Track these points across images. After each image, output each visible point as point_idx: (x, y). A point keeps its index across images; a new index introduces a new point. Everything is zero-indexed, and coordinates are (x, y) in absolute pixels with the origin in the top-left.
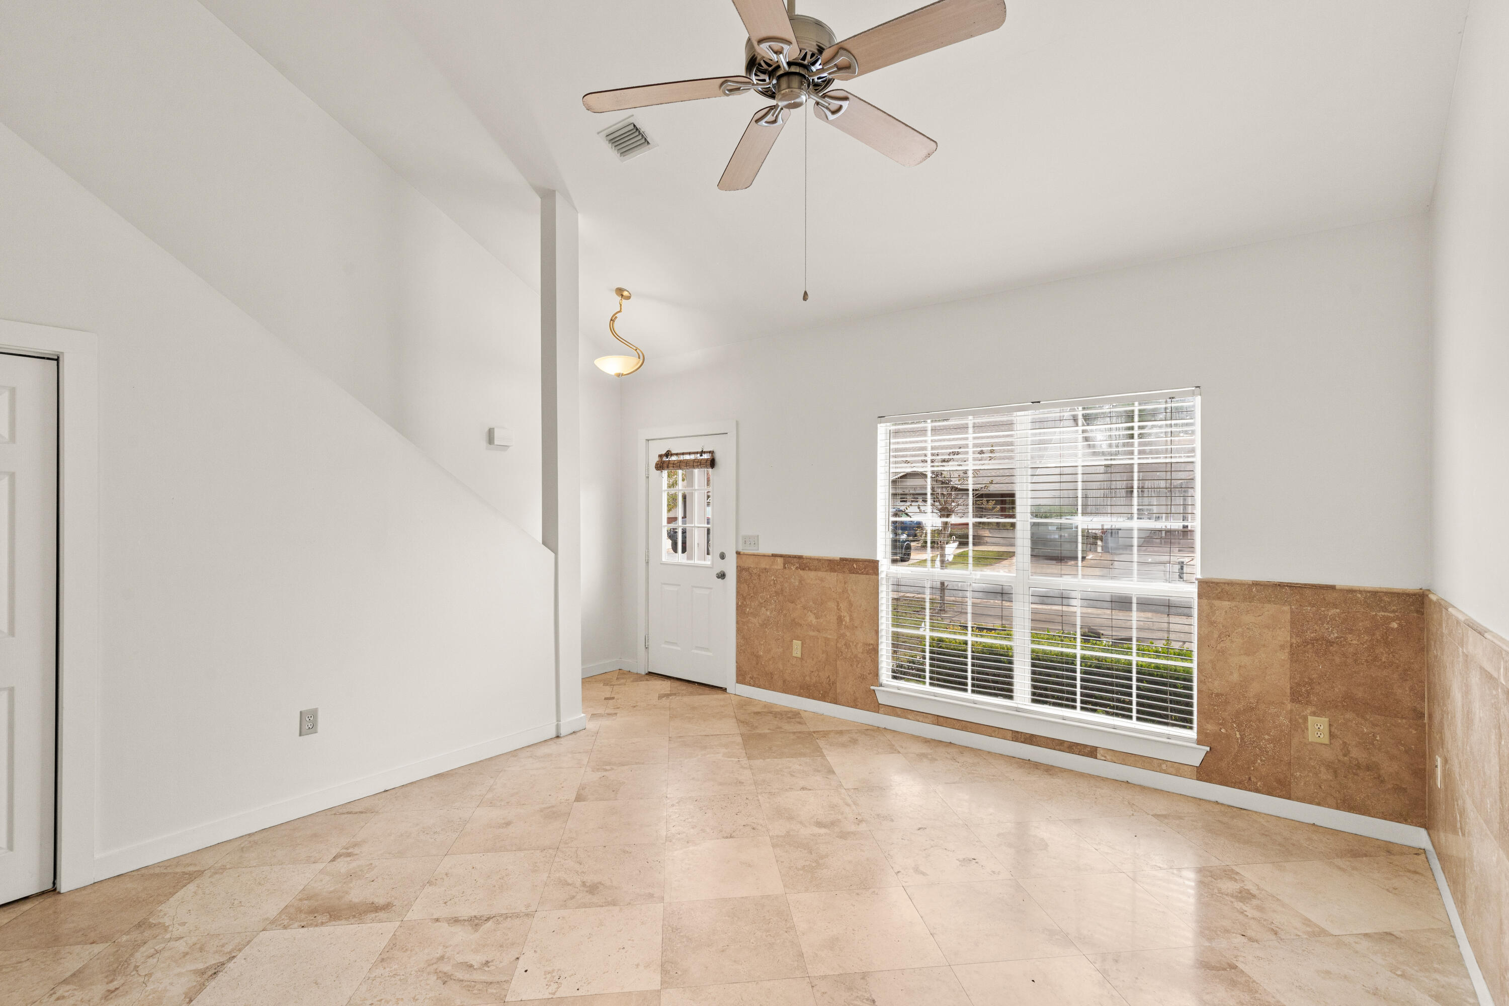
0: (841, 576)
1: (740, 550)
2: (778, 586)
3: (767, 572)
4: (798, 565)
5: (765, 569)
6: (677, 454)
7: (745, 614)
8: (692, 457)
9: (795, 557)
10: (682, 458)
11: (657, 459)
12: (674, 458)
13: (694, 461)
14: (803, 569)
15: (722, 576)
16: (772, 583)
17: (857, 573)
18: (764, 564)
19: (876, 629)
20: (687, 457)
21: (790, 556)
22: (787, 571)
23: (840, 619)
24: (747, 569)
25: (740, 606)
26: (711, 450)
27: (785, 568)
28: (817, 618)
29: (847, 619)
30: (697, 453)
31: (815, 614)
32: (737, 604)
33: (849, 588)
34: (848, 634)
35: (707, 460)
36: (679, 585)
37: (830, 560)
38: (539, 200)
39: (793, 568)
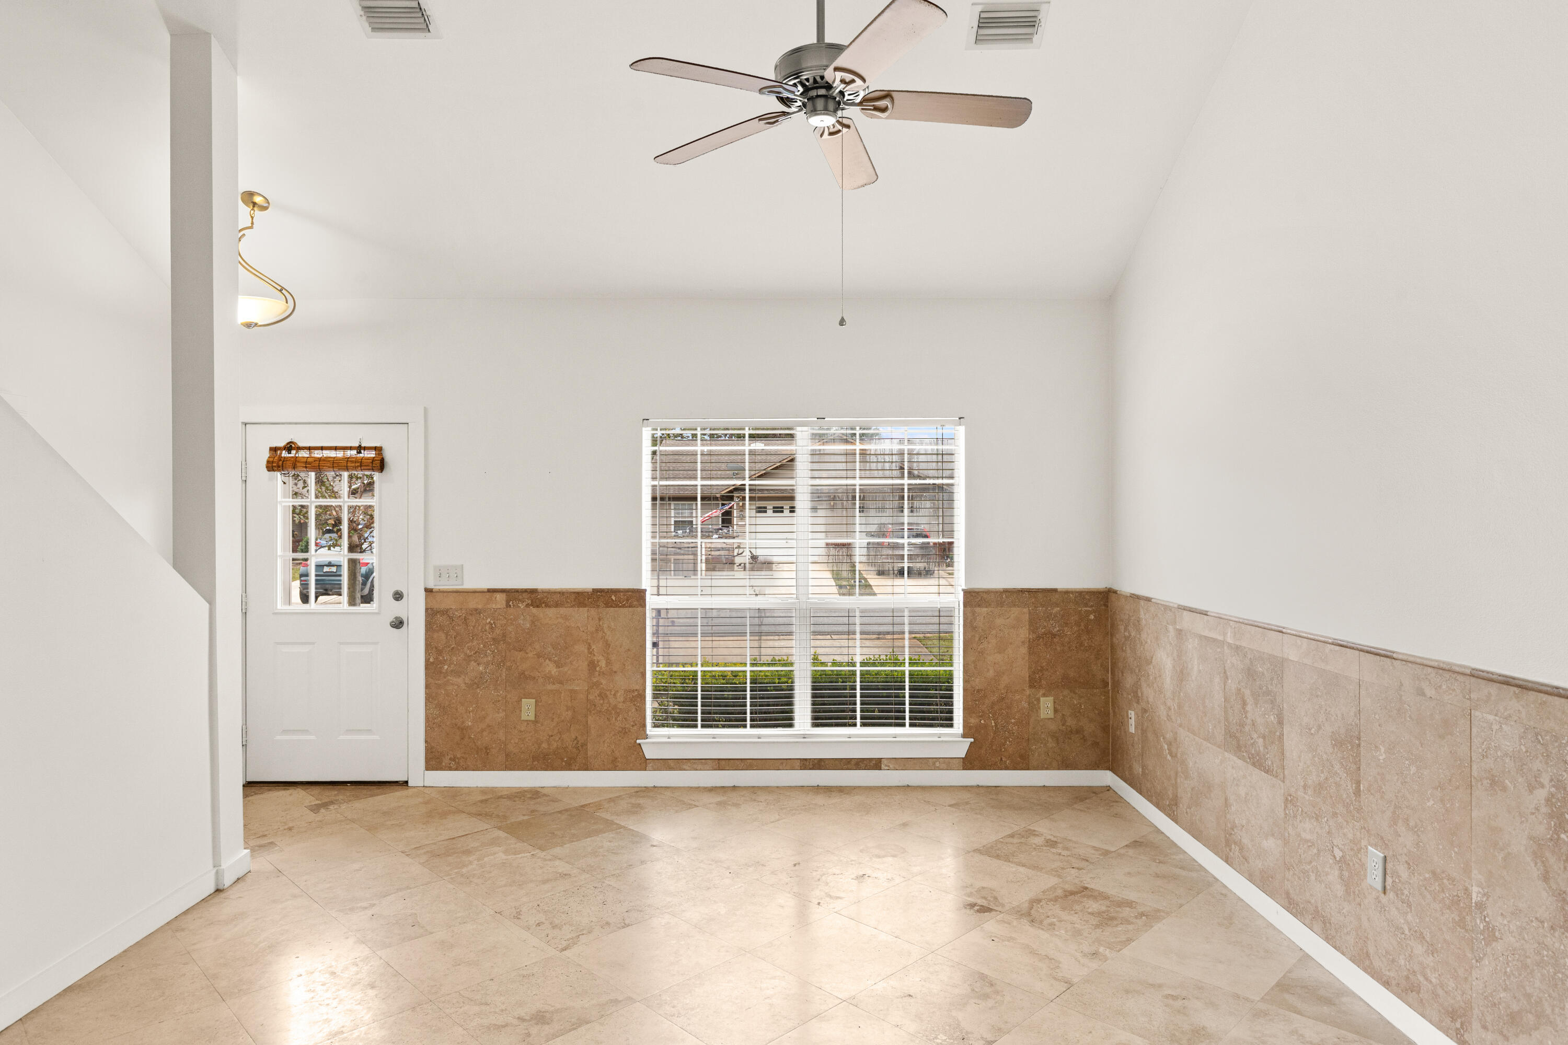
0: (593, 612)
1: (431, 585)
2: (498, 631)
3: (480, 613)
4: (530, 602)
5: (476, 610)
6: (309, 449)
7: (441, 672)
8: (340, 454)
9: (525, 591)
10: (317, 454)
11: (266, 455)
12: (303, 454)
13: (348, 459)
14: (538, 607)
15: (398, 624)
16: (487, 627)
17: (617, 606)
18: (473, 603)
19: (641, 670)
20: (332, 454)
21: (517, 591)
22: (511, 610)
23: (592, 665)
24: (445, 612)
25: (433, 663)
26: (378, 445)
27: (508, 606)
28: (558, 667)
29: (603, 664)
30: (351, 448)
31: (555, 662)
32: (427, 661)
33: (605, 626)
34: (604, 682)
35: (373, 459)
36: (313, 643)
37: (578, 593)
39: (522, 606)
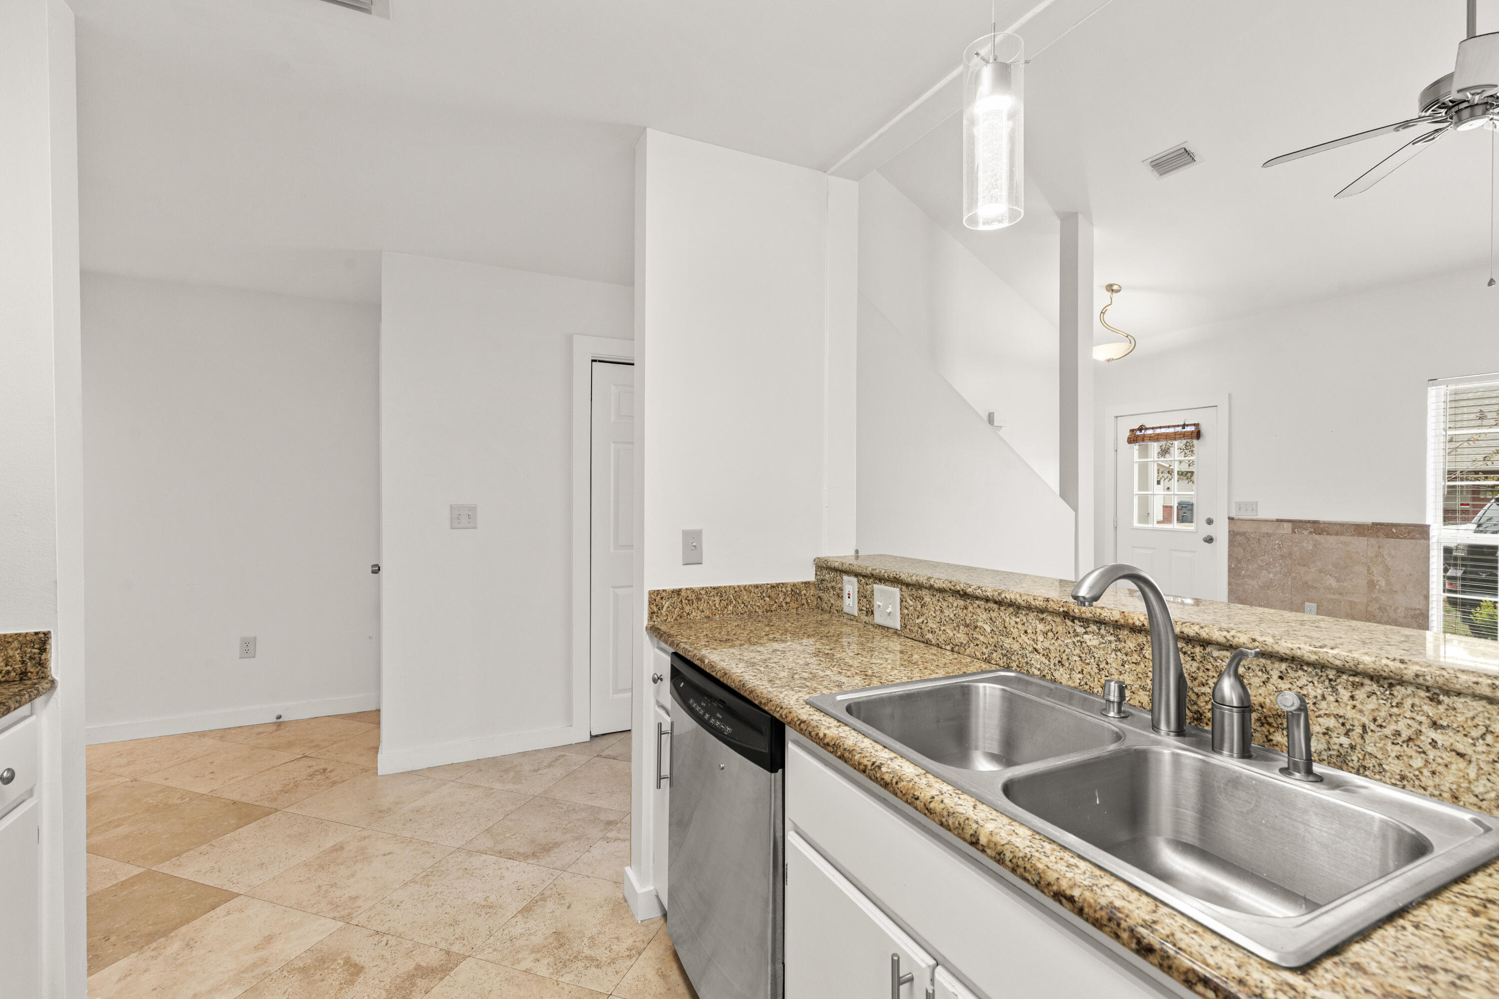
0: (1373, 541)
1: (1233, 515)
2: (1285, 550)
3: (1270, 536)
4: (1313, 530)
5: (1267, 534)
6: (1153, 428)
7: (1240, 575)
8: (1171, 430)
9: (1309, 522)
10: (1158, 431)
11: (1128, 434)
12: (1150, 432)
13: (1175, 433)
14: (1320, 534)
15: (1209, 540)
16: (1276, 547)
17: (1398, 537)
18: (1265, 529)
19: (1425, 593)
20: (1165, 430)
21: (1301, 521)
22: (1297, 536)
23: (1372, 584)
24: (1243, 534)
25: (1234, 568)
26: (1196, 422)
27: (1293, 532)
28: (1338, 581)
29: (1383, 583)
30: (1178, 426)
31: (1335, 577)
32: (1229, 566)
33: (1386, 553)
34: (1383, 598)
35: (1192, 432)
36: (1155, 549)
37: (1357, 525)
38: (1059, 222)
39: (1306, 533)
